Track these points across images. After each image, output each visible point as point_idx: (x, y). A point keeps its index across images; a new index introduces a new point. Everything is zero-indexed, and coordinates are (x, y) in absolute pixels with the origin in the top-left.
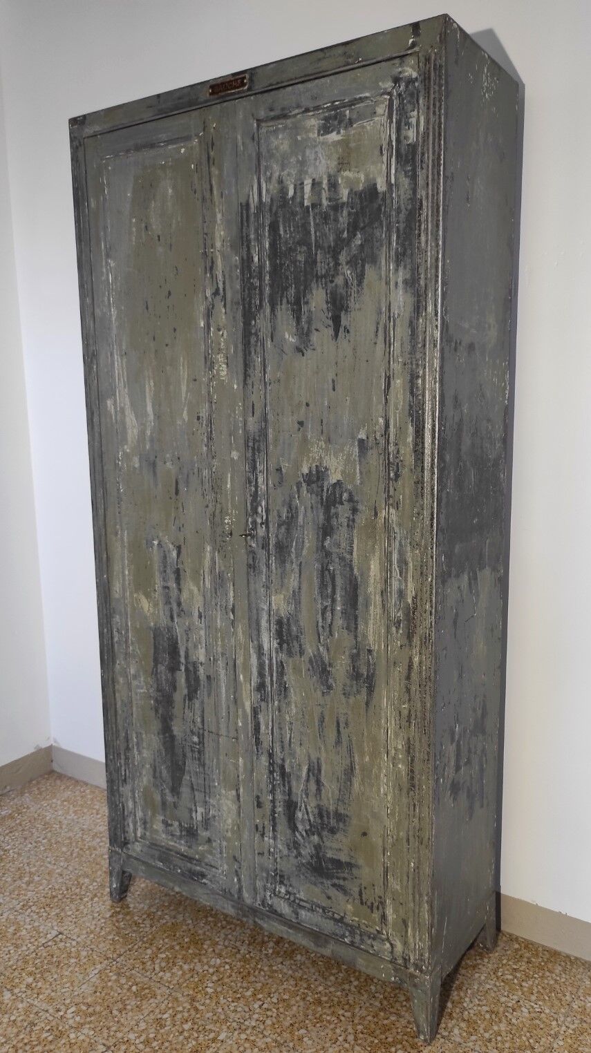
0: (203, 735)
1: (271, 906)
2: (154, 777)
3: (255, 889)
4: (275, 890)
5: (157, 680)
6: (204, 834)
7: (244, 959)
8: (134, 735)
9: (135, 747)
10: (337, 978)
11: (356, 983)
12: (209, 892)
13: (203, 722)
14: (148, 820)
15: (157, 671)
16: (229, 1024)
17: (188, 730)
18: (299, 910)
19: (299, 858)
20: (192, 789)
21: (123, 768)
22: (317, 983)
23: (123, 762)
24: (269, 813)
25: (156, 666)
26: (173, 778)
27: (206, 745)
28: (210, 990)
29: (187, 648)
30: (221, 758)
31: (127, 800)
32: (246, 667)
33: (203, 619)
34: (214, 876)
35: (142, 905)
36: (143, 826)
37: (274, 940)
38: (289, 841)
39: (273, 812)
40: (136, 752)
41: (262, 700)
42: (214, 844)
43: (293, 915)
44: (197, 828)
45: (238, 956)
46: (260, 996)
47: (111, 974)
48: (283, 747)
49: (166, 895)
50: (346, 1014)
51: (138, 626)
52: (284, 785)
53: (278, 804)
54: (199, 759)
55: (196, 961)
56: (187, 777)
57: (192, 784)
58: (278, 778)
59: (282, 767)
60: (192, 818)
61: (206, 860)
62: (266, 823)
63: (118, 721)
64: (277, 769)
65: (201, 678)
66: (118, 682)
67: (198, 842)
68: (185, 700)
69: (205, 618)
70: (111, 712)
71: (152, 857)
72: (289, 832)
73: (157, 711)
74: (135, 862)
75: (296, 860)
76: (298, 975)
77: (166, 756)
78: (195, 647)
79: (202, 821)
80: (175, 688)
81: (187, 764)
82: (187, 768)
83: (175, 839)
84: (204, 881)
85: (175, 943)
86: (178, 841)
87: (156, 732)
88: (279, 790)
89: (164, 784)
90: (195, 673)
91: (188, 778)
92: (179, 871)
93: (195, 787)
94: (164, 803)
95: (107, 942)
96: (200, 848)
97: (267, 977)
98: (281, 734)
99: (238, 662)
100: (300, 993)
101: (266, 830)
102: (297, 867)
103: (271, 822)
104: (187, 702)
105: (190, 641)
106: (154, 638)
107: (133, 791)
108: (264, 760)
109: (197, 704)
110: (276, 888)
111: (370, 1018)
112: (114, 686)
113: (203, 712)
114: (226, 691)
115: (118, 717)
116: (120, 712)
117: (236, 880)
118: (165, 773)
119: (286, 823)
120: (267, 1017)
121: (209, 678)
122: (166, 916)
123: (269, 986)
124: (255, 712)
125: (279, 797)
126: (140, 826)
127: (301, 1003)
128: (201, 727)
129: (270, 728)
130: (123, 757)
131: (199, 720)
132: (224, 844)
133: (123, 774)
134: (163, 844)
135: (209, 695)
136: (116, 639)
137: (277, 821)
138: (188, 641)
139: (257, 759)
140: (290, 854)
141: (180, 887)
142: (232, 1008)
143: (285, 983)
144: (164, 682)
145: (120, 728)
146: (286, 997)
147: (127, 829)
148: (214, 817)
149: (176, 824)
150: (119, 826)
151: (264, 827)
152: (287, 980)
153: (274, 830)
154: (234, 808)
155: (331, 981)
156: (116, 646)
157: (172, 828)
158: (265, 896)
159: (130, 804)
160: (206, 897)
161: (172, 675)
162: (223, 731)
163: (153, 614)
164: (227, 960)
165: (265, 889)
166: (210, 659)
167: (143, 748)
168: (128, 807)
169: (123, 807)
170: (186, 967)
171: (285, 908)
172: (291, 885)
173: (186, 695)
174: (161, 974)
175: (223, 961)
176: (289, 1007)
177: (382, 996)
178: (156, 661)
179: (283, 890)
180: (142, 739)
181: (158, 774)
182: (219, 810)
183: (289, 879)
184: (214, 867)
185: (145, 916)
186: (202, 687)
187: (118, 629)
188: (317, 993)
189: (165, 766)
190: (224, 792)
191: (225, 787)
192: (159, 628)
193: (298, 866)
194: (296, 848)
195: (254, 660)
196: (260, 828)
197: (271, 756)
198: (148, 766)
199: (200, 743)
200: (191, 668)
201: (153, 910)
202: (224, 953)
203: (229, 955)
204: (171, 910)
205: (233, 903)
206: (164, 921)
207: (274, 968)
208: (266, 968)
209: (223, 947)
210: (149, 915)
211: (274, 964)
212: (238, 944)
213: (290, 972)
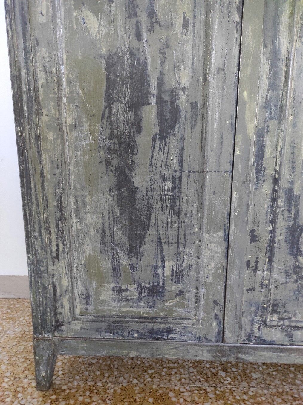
0: (180, 178)
1: (259, 337)
2: (103, 242)
3: (240, 327)
4: (265, 322)
5: (111, 124)
6: (172, 288)
8: (72, 200)
9: (73, 215)
12: (177, 346)
13: (181, 162)
14: (92, 292)
15: (110, 112)
17: (157, 177)
18: (293, 332)
19: (299, 282)
20: (160, 242)
21: (54, 244)
23: (53, 236)
24: (266, 245)
25: (109, 106)
26: (131, 238)
27: (183, 189)
29: (161, 73)
30: (207, 198)
31: (61, 278)
32: (255, 79)
33: (190, 28)
34: (186, 327)
35: (75, 383)
36: (84, 301)
38: (288, 268)
39: (272, 241)
40: (74, 219)
41: (271, 118)
42: (187, 295)
43: (287, 339)
44: (163, 284)
48: (293, 168)
49: (90, 365)
51: (80, 57)
52: (289, 211)
53: (278, 232)
54: (172, 208)
56: (152, 232)
57: (159, 238)
58: (282, 204)
59: (290, 190)
60: (157, 275)
61: (175, 314)
62: (261, 256)
63: (46, 189)
64: (282, 194)
65: (182, 108)
66: (46, 139)
67: (165, 298)
68: (154, 141)
69: (194, 26)
70: (34, 182)
71: (98, 330)
72: (289, 258)
73: (108, 163)
74: (72, 342)
75: (295, 285)
77: (121, 214)
78: (176, 67)
79: (172, 275)
80: (139, 129)
81: (153, 217)
82: (153, 221)
83: (131, 304)
84: (171, 335)
86: (135, 305)
87: (107, 190)
88: (282, 217)
89: (116, 248)
90: (172, 103)
91: (154, 232)
92: (136, 335)
93: (163, 241)
94: (116, 270)
96: (167, 304)
98: (293, 153)
99: (242, 75)
101: (259, 263)
102: (294, 291)
103: (268, 254)
104: (158, 142)
105: (167, 63)
106: (107, 69)
107: (69, 267)
108: (266, 188)
109: (173, 142)
110: (267, 318)
112: (38, 146)
113: (182, 149)
114: (220, 116)
115: (46, 184)
116: (48, 176)
117: (215, 324)
118: (118, 234)
119: (287, 251)
121: (194, 105)
122: (109, 385)
124: (261, 134)
125: (282, 223)
126: (80, 303)
128: (177, 168)
129: (279, 149)
130: (53, 230)
131: (175, 160)
132: (203, 291)
133: (54, 250)
134: (114, 313)
135: (193, 126)
136: (41, 82)
137: (276, 250)
138: (163, 62)
139: (256, 189)
140: (288, 280)
141: (137, 351)
144: (121, 125)
145: (50, 196)
147: (59, 310)
148: (190, 266)
149: (133, 287)
150: (48, 310)
151: (257, 262)
153: (271, 260)
154: (220, 250)
156: (41, 91)
157: (127, 293)
158: (252, 330)
159: (65, 282)
160: (173, 352)
161: (136, 113)
162: (211, 165)
163: (108, 34)
165: (252, 323)
166: (198, 81)
167: (86, 213)
168: (61, 286)
169: (54, 287)
171: (276, 335)
172: (285, 311)
173: (156, 135)
178: (109, 99)
179: (275, 318)
180: (84, 203)
181: (108, 239)
182: (198, 258)
183: (284, 306)
184: (185, 319)
185: (88, 393)
186: (183, 118)
187: (45, 67)
189: (119, 227)
190: (208, 235)
191: (209, 230)
192: (116, 54)
193: (297, 290)
194: (296, 273)
195: (265, 70)
196: (252, 264)
197: (276, 181)
198: (92, 233)
199: (174, 188)
200: (167, 98)
201: (90, 383)
202: (196, 399)
203: (202, 398)
204: (108, 377)
205: (210, 348)
206: (112, 390)
207: (250, 393)
208: (245, 397)
209: (190, 393)
210: (91, 391)
211: (245, 390)
212: (198, 384)
213: (266, 392)
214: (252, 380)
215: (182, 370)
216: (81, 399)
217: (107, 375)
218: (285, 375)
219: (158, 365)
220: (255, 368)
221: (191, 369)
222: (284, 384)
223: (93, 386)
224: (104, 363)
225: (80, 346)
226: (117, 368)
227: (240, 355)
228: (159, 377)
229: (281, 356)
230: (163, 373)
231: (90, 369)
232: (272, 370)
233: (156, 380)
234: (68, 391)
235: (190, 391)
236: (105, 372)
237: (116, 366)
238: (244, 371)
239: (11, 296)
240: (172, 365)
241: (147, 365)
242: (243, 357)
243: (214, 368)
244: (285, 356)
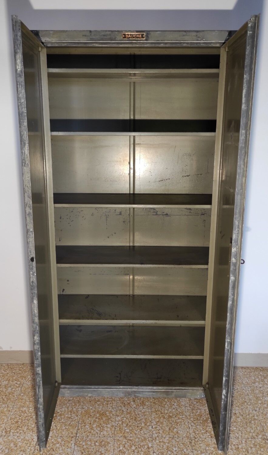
7: (128, 413)
10: (168, 405)
11: (175, 404)
16: (148, 440)
22: (163, 410)
28: (128, 431)
35: (63, 409)
37: (132, 401)
45: (125, 413)
46: (148, 424)
47: (81, 443)
50: (183, 416)
55: (110, 422)
76: (153, 410)
85: (94, 419)
95: (64, 430)
97: (144, 416)
100: (161, 416)
111: (191, 414)
120: (159, 430)
122: (79, 409)
123: (147, 419)
127: (165, 420)
142: (143, 433)
143: (152, 415)
146: (157, 420)
152: (151, 414)
155: (167, 407)
164: (122, 416)
170: (109, 426)
174: (102, 433)
175: (121, 417)
176: (162, 423)
177: (188, 405)
185: (69, 413)
188: (167, 414)
201: (70, 409)
202: (118, 414)
203: (121, 414)
204: (78, 406)
205: (123, 392)
206: (80, 412)
207: (143, 411)
208: (140, 413)
209: (115, 412)
210: (71, 412)
211: (141, 410)
212: (120, 408)
213: (150, 410)
214: (145, 405)
215: (113, 402)
216: (67, 415)
217: (78, 405)
218: (161, 403)
219: (102, 400)
220: (148, 400)
221: (118, 401)
222: (159, 407)
223: (72, 410)
224: (76, 400)
225: (66, 392)
226: (83, 402)
227: (136, 394)
228: (103, 405)
229: (153, 395)
230: (104, 404)
231: (69, 402)
232: (156, 401)
233: (101, 407)
234: (60, 413)
235: (116, 411)
236: (77, 404)
237: (82, 401)
238: (143, 402)
239: (19, 362)
240: (109, 400)
241: (97, 400)
242: (137, 395)
243: (129, 401)
244: (155, 394)
